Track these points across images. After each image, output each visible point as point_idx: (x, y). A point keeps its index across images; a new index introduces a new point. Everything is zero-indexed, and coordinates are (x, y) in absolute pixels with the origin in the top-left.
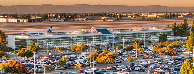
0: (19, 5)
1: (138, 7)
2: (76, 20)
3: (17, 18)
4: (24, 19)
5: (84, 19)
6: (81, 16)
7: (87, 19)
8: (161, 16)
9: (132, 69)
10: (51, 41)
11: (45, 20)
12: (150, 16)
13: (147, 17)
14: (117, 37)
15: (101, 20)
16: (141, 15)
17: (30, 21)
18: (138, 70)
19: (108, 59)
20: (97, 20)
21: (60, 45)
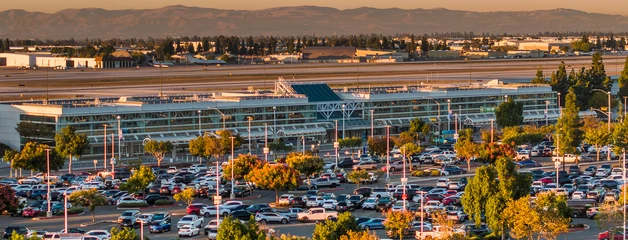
0: (84, 9)
1: (500, 14)
2: (267, 59)
3: (69, 53)
4: (92, 57)
5: (296, 57)
6: (288, 45)
7: (305, 58)
8: (566, 48)
9: (354, 203)
10: (135, 123)
11: (161, 59)
12: (526, 46)
13: (516, 48)
14: (361, 111)
15: (355, 61)
16: (496, 44)
17: (109, 62)
18: (372, 207)
19: (282, 173)
20: (340, 61)
21: (165, 135)
